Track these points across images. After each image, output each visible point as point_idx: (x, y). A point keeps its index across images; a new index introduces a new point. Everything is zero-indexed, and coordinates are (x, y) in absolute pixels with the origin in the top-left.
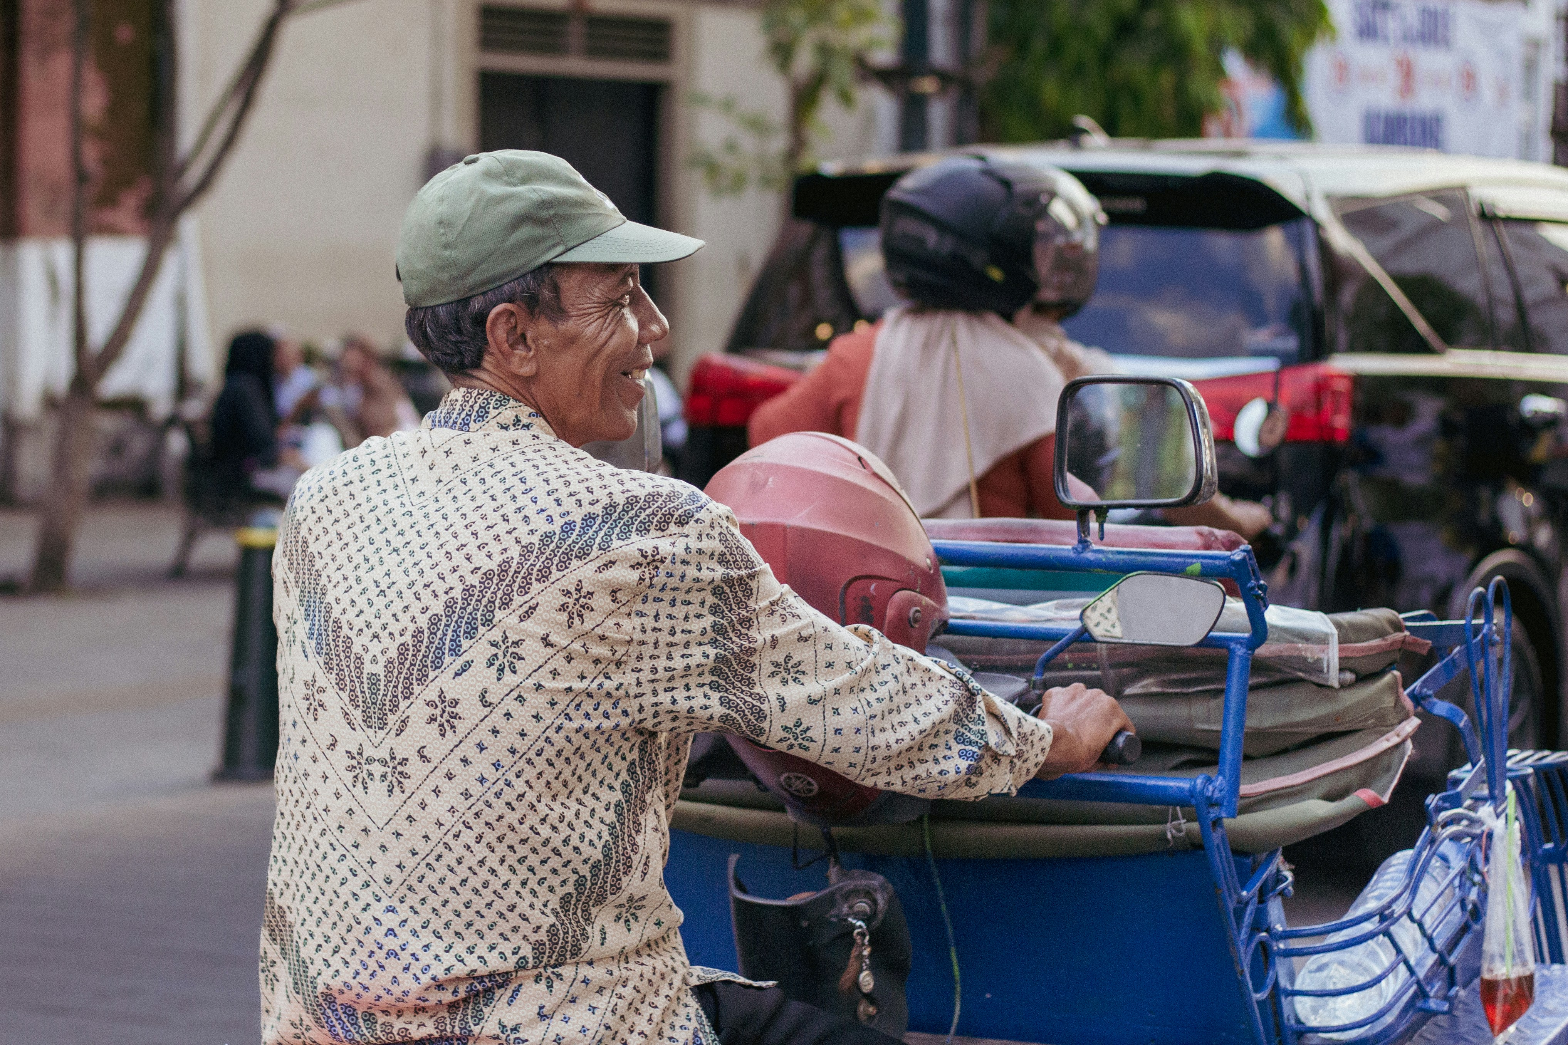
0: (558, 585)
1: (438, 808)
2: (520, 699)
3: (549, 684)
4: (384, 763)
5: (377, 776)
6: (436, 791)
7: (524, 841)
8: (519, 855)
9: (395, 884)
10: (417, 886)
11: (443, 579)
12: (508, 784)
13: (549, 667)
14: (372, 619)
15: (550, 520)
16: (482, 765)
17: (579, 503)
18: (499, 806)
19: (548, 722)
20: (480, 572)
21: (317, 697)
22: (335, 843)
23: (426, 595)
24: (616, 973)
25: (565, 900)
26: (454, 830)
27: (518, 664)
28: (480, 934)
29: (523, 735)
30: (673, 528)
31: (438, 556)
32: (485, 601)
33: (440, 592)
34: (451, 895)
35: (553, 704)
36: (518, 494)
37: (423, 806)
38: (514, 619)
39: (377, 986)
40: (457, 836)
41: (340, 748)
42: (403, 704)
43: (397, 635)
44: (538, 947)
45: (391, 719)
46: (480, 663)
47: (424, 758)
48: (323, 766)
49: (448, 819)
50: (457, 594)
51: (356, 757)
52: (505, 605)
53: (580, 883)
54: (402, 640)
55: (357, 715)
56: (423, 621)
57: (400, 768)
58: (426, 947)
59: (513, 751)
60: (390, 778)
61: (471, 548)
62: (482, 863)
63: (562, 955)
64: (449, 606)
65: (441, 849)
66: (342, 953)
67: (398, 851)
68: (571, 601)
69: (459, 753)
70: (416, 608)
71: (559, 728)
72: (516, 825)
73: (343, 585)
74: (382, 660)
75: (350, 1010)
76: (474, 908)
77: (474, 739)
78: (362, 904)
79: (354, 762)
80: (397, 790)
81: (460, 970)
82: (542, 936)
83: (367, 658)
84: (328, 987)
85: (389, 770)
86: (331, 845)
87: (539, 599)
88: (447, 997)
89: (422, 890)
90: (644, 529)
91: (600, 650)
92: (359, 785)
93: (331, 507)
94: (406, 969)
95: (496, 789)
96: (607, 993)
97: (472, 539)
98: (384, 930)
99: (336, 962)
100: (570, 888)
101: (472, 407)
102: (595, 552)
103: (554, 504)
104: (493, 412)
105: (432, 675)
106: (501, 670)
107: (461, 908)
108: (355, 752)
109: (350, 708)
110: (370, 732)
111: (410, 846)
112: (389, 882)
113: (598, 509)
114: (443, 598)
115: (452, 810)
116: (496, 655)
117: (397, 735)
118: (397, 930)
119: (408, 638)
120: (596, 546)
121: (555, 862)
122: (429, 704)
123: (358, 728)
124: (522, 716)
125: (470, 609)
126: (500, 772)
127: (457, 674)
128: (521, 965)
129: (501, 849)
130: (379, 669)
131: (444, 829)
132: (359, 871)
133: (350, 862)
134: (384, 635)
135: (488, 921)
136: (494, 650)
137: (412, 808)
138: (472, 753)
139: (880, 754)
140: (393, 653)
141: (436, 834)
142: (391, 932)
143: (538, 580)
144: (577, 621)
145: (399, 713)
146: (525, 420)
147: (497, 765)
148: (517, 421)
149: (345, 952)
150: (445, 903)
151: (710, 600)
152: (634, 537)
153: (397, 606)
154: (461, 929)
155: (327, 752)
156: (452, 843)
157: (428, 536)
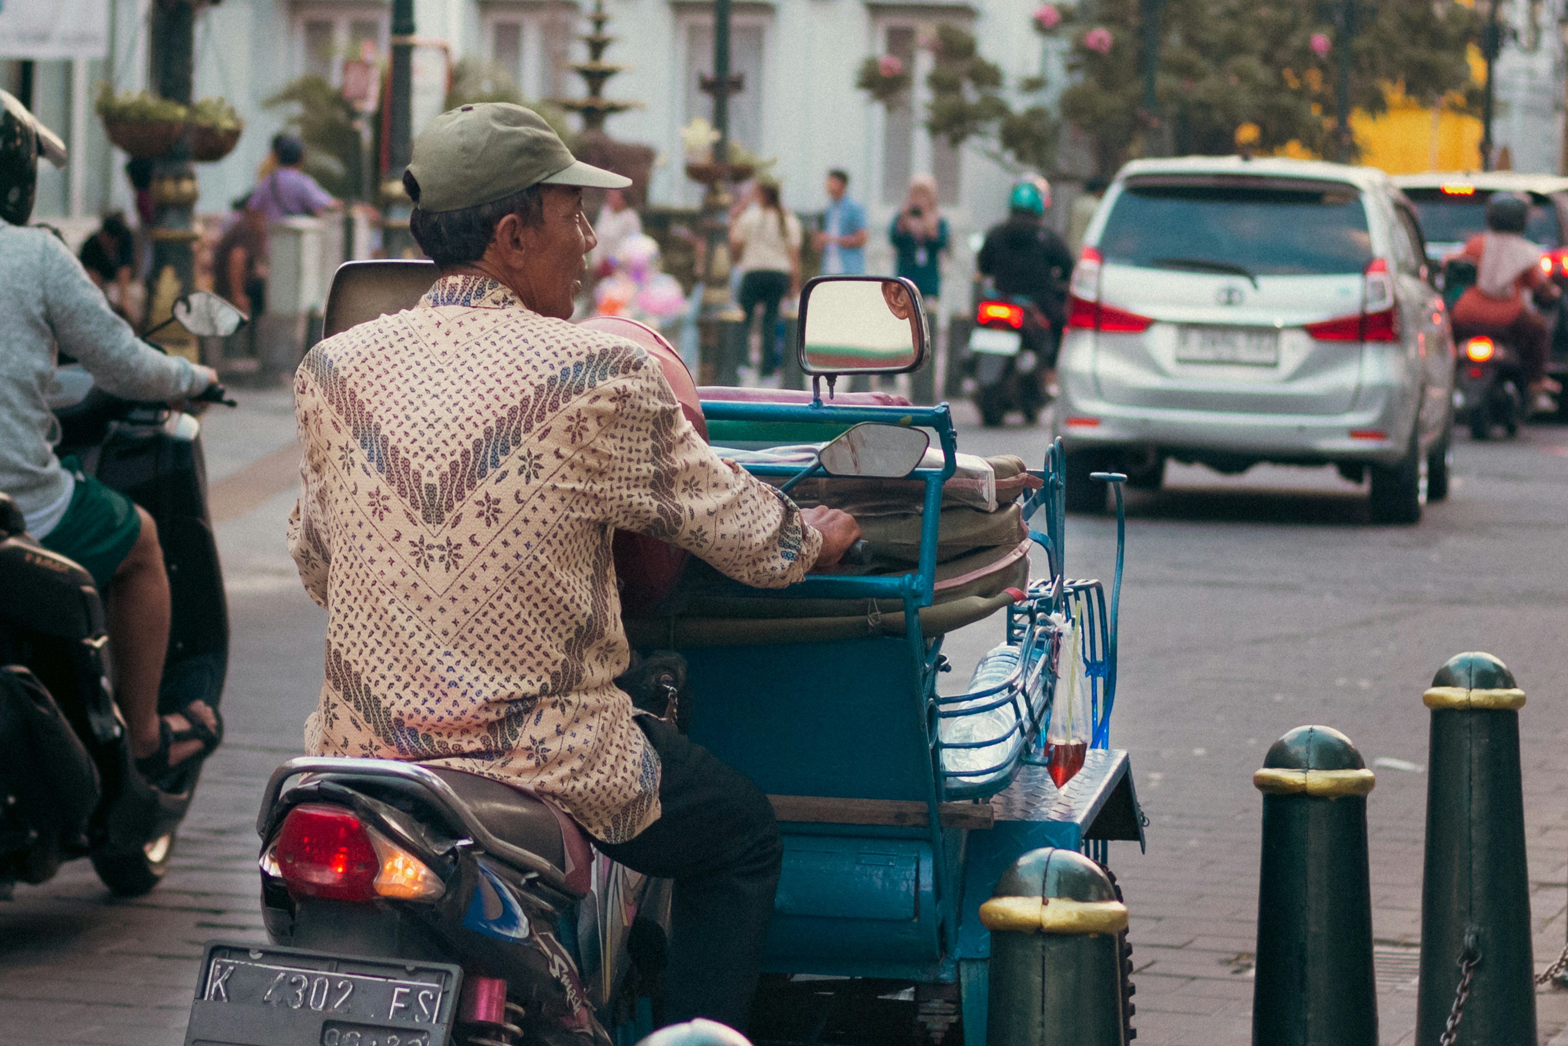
0: (564, 413)
1: (485, 578)
2: (542, 497)
3: (561, 485)
4: (441, 548)
5: (437, 558)
6: (484, 567)
7: (545, 600)
8: (540, 611)
9: (450, 636)
10: (467, 635)
11: (480, 414)
12: (536, 558)
13: (560, 473)
14: (425, 445)
15: (552, 367)
16: (517, 545)
17: (570, 354)
18: (530, 575)
19: (560, 513)
20: (507, 408)
21: (382, 503)
22: (403, 608)
23: (469, 427)
24: (602, 702)
25: (568, 643)
26: (498, 594)
27: (540, 472)
28: (514, 668)
29: (545, 522)
30: (631, 372)
31: (473, 398)
32: (513, 428)
33: (479, 423)
34: (493, 641)
35: (563, 500)
36: (524, 351)
37: (473, 577)
38: (535, 439)
39: (440, 710)
40: (499, 598)
41: (404, 540)
42: (457, 505)
43: (448, 455)
44: (554, 676)
45: (448, 516)
46: (513, 472)
47: (474, 542)
48: (388, 554)
49: (493, 586)
50: (492, 423)
51: (419, 547)
52: (528, 430)
53: (579, 631)
54: (453, 458)
55: (418, 514)
56: (469, 445)
57: (455, 552)
58: (477, 678)
59: (538, 535)
60: (447, 558)
61: (498, 390)
62: (518, 616)
63: (570, 683)
64: (488, 432)
65: (487, 607)
66: (412, 687)
67: (454, 611)
68: (574, 424)
69: (501, 537)
70: (461, 436)
71: (567, 517)
72: (541, 587)
73: (395, 422)
74: (437, 474)
75: (413, 732)
76: (511, 649)
77: (513, 526)
78: (427, 650)
79: (417, 549)
80: (452, 567)
81: (503, 693)
82: (558, 668)
83: (424, 473)
84: (401, 713)
85: (446, 553)
86: (400, 609)
87: (553, 424)
88: (492, 716)
89: (472, 638)
90: (614, 372)
91: (592, 461)
92: (422, 565)
93: (372, 366)
94: (464, 694)
95: (527, 563)
96: (597, 716)
97: (497, 384)
98: (445, 667)
99: (407, 695)
100: (572, 635)
101: (471, 288)
102: (586, 389)
103: (553, 356)
104: (488, 292)
105: (479, 482)
106: (528, 477)
107: (501, 649)
108: (417, 541)
109: (411, 510)
110: (430, 526)
111: (463, 607)
112: (445, 633)
113: (583, 359)
114: (482, 427)
115: (496, 579)
116: (524, 466)
117: (453, 527)
118: (455, 667)
119: (457, 457)
120: (586, 386)
121: (565, 616)
122: (479, 503)
123: (419, 524)
124: (544, 507)
125: (503, 434)
126: (530, 550)
127: (498, 481)
128: (544, 691)
129: (529, 606)
130: (435, 480)
131: (489, 594)
132: (422, 626)
133: (415, 621)
134: (437, 456)
135: (519, 658)
136: (522, 463)
137: (465, 580)
138: (511, 538)
139: (745, 553)
140: (445, 468)
141: (483, 597)
142: (450, 669)
143: (550, 410)
144: (578, 439)
145: (454, 511)
146: (510, 299)
147: (528, 545)
148: (505, 299)
149: (414, 686)
150: (489, 647)
151: (652, 428)
152: (610, 378)
153: (446, 435)
154: (500, 665)
155: (393, 543)
156: (496, 603)
157: (460, 384)
